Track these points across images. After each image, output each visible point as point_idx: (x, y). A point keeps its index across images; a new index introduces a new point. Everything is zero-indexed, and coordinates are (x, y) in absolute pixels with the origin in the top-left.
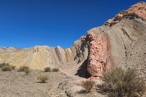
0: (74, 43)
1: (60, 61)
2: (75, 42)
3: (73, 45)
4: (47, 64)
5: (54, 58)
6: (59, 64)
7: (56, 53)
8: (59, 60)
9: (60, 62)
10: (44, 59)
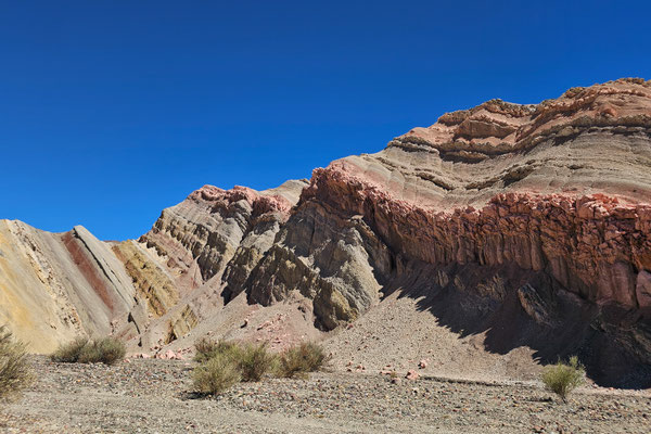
0: (165, 214)
1: (111, 308)
2: (170, 211)
3: (160, 225)
4: (53, 324)
5: (75, 289)
6: (108, 325)
7: (78, 263)
8: (99, 299)
9: (107, 310)
10: (28, 293)
